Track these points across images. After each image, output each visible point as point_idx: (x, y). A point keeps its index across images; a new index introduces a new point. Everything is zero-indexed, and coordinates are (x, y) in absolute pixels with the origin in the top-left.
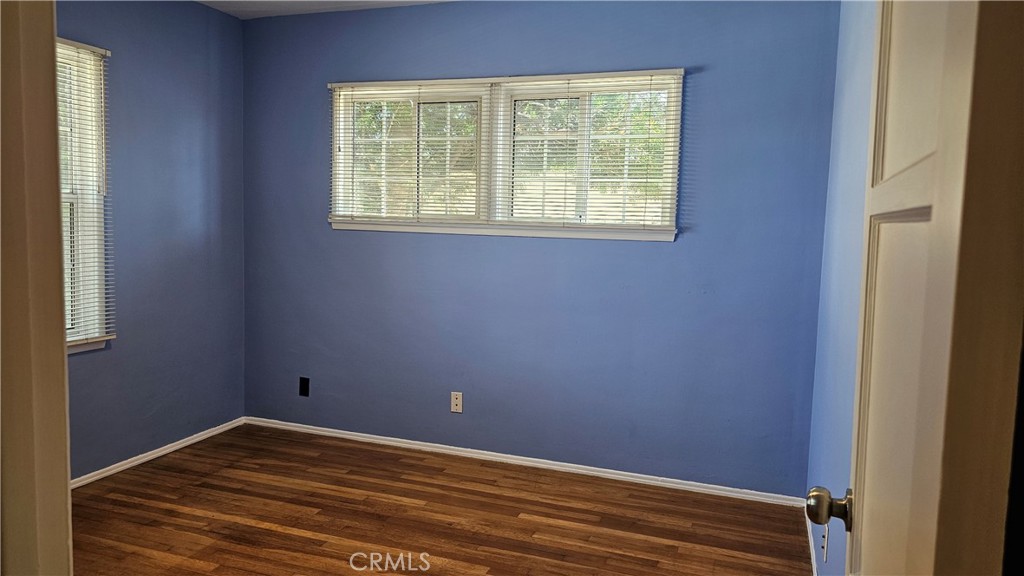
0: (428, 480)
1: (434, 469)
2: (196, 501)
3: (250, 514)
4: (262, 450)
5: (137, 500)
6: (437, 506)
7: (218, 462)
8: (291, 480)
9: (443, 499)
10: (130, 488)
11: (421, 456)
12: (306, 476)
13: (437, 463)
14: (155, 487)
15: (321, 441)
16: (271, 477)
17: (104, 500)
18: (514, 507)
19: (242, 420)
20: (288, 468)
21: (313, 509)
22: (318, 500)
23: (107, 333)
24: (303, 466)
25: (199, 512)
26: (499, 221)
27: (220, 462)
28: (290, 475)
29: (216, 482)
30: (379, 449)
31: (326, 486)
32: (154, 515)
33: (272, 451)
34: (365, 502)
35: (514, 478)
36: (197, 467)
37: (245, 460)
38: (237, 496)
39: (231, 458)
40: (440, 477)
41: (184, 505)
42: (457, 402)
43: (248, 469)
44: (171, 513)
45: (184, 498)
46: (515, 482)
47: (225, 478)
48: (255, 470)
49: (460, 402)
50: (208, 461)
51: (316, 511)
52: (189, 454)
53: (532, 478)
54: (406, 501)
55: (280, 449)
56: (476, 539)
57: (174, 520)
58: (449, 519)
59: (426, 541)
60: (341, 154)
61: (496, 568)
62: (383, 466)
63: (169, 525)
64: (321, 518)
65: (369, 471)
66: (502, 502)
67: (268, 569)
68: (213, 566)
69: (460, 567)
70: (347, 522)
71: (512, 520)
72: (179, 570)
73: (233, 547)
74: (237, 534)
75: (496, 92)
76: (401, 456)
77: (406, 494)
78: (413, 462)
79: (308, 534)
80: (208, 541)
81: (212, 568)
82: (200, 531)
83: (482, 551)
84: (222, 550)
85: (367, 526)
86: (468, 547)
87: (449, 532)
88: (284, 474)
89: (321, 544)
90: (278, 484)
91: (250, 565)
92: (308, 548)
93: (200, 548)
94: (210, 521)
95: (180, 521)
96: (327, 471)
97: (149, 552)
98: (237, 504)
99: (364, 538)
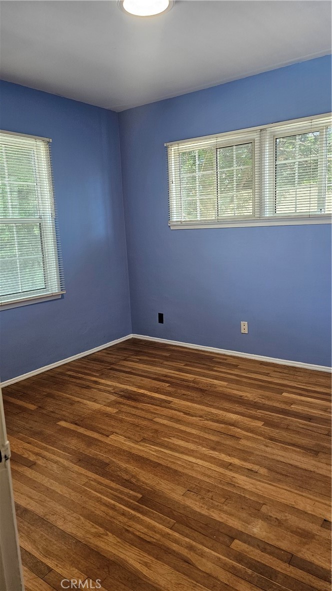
0: (229, 371)
1: (233, 365)
2: (108, 377)
3: (134, 385)
4: (141, 351)
5: (80, 375)
6: (234, 386)
7: (118, 357)
8: (155, 368)
9: (237, 382)
10: (77, 369)
11: (225, 357)
12: (163, 365)
13: (234, 362)
14: (88, 369)
15: (171, 347)
16: (145, 366)
17: (66, 375)
18: (280, 389)
19: (131, 336)
20: (154, 361)
21: (166, 384)
22: (169, 379)
23: (61, 290)
24: (161, 361)
25: (109, 383)
26: (267, 217)
27: (120, 357)
28: (155, 366)
29: (117, 368)
31: (173, 372)
32: (88, 383)
33: (146, 352)
34: (194, 382)
35: (280, 372)
36: (109, 359)
37: (132, 357)
38: (128, 375)
39: (125, 355)
40: (236, 370)
41: (102, 379)
42: (244, 327)
43: (133, 361)
44: (96, 382)
45: (103, 375)
46: (281, 374)
47: (122, 366)
48: (137, 362)
49: (246, 327)
50: (114, 356)
51: (168, 385)
52: (105, 353)
53: (291, 372)
54: (216, 382)
55: (150, 351)
56: (256, 406)
57: (97, 386)
58: (241, 393)
59: (227, 405)
60: (173, 185)
61: (268, 423)
62: (203, 362)
63: (95, 388)
64: (170, 389)
65: (196, 365)
66: (272, 386)
67: (143, 414)
68: (115, 411)
69: (246, 421)
70: (184, 392)
71: (278, 396)
72: (99, 412)
73: (125, 401)
74: (127, 395)
75: (264, 135)
76: (214, 357)
77: (216, 378)
78: (220, 361)
79: (163, 397)
80: (113, 398)
81: (115, 412)
82: (109, 392)
83: (259, 413)
84: (120, 403)
85: (194, 394)
86: (251, 410)
87: (240, 401)
88: (152, 365)
89: (170, 402)
90: (148, 370)
91: (134, 411)
92: (163, 405)
93: (109, 401)
94: (115, 388)
95: (100, 387)
96: (174, 364)
97: (85, 402)
98: (128, 379)
99: (192, 401)
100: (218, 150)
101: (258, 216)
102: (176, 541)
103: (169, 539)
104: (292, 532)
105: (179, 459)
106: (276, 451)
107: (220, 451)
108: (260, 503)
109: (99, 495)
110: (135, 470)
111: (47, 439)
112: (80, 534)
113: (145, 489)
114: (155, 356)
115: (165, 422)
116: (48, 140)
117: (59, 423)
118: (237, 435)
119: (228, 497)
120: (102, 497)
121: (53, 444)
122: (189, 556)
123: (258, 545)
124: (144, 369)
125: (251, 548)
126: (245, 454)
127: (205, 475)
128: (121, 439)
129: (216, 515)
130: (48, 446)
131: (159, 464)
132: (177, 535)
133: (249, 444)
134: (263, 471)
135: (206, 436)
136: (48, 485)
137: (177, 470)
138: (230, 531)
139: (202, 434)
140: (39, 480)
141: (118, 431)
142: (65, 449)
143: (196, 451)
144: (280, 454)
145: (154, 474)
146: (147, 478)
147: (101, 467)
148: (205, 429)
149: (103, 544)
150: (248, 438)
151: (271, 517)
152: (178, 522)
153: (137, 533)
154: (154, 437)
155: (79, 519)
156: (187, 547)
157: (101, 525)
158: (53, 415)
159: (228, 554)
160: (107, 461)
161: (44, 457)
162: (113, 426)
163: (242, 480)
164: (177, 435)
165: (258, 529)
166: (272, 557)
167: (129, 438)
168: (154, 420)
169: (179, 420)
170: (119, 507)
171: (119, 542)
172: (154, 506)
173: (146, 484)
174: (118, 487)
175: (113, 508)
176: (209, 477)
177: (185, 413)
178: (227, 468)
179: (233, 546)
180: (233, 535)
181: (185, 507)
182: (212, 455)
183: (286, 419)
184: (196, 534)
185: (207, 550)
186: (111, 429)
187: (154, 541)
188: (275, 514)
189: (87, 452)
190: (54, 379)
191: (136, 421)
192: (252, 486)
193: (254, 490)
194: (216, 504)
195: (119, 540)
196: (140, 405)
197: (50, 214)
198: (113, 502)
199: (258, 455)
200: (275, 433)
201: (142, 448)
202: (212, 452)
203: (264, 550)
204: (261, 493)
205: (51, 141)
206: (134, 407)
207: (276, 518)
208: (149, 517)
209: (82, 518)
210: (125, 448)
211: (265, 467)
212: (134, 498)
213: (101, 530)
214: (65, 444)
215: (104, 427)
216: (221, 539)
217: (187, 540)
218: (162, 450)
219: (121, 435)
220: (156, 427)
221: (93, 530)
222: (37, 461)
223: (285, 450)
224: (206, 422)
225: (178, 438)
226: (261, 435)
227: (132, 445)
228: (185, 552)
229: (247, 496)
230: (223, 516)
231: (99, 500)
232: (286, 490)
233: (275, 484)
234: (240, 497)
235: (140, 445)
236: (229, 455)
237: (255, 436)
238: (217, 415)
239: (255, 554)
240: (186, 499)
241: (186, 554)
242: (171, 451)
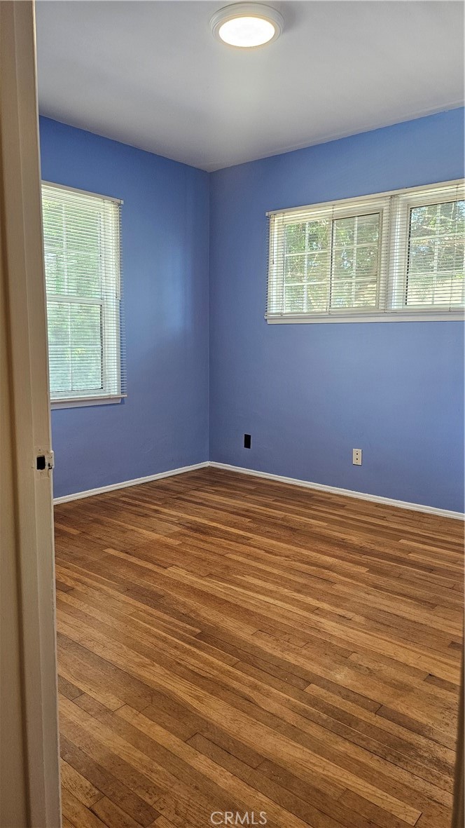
0: (331, 511)
1: (338, 505)
2: (172, 506)
3: (205, 517)
4: (218, 482)
5: (137, 502)
6: (336, 527)
7: (189, 486)
8: (234, 501)
9: (341, 524)
10: (134, 496)
11: (329, 496)
12: (244, 499)
13: (341, 501)
14: (149, 497)
15: (258, 480)
16: (222, 498)
17: (120, 501)
18: (397, 535)
19: (207, 464)
20: (234, 494)
21: (247, 519)
22: (251, 514)
23: (122, 393)
24: (244, 494)
25: (173, 513)
26: (393, 310)
27: (190, 487)
28: (234, 498)
29: (186, 498)
30: (298, 489)
31: (258, 507)
32: (146, 511)
33: (224, 483)
34: (283, 519)
35: (401, 517)
36: (176, 488)
37: (206, 487)
38: (197, 506)
39: (197, 485)
40: (341, 510)
41: (165, 508)
42: (357, 457)
43: (207, 492)
44: (156, 511)
45: (166, 504)
46: (401, 519)
47: (192, 496)
48: (212, 493)
49: (360, 456)
50: (184, 485)
53: (416, 518)
54: (312, 521)
55: (229, 483)
56: (361, 551)
57: (157, 515)
58: (343, 536)
59: (324, 547)
60: (274, 265)
61: (373, 569)
62: (299, 499)
63: (155, 518)
64: (251, 525)
65: (288, 501)
66: (388, 531)
67: (213, 548)
68: (178, 542)
69: (347, 566)
70: (268, 529)
71: (393, 543)
72: (157, 542)
73: (191, 533)
74: (195, 527)
75: (395, 202)
76: (313, 495)
77: (314, 517)
78: (322, 499)
79: (241, 533)
80: (176, 529)
81: (177, 544)
82: (173, 523)
83: (364, 558)
84: (185, 535)
85: (282, 533)
86: (354, 555)
87: (342, 544)
88: (231, 497)
89: (249, 539)
90: (224, 502)
91: (202, 545)
92: (240, 540)
93: (172, 532)
94: (180, 518)
95: (161, 516)
96: (260, 498)
97: (141, 530)
98: (198, 510)
99: (278, 539)
100: (335, 222)
101: (382, 308)
102: (237, 679)
103: (229, 676)
104: (385, 683)
105: (253, 598)
106: (377, 600)
107: (307, 594)
108: (349, 651)
109: (148, 626)
110: (195, 605)
111: (90, 566)
112: (121, 662)
113: (205, 625)
114: (235, 488)
115: (240, 559)
116: (118, 201)
117: (106, 551)
118: (331, 579)
119: (309, 641)
120: (152, 628)
121: (98, 571)
122: (251, 695)
123: (340, 692)
124: (220, 501)
125: (330, 694)
126: (339, 600)
127: (283, 617)
128: (182, 572)
129: (290, 658)
130: (90, 573)
131: (227, 601)
132: (239, 673)
133: (346, 589)
134: (358, 619)
135: (291, 577)
136: (87, 611)
137: (248, 610)
138: (306, 675)
139: (286, 575)
140: (76, 606)
141: (178, 564)
142: (110, 577)
143: (276, 592)
144: (383, 603)
145: (219, 611)
146: (209, 614)
147: (154, 599)
148: (290, 570)
149: (149, 674)
150: (344, 584)
151: (360, 665)
152: (242, 660)
153: (191, 667)
154: (226, 573)
155: (121, 648)
156: (250, 686)
157: (147, 656)
158: (99, 541)
159: (300, 698)
160: (162, 593)
161: (84, 583)
162: (173, 559)
163: (329, 625)
164: (254, 574)
165: (342, 676)
166: (355, 705)
167: (192, 572)
168: (226, 555)
169: (258, 558)
170: (172, 640)
171: (167, 674)
172: (215, 643)
173: (208, 620)
174: (172, 620)
175: (164, 640)
176: (288, 619)
177: (267, 552)
178: (313, 612)
179: (307, 690)
180: (309, 679)
181: (254, 647)
182: (296, 598)
183: (400, 568)
184: (262, 674)
185: (275, 691)
186: (170, 561)
187: (211, 676)
188: (366, 663)
189: (138, 582)
190: (105, 505)
191: (203, 555)
192: (342, 632)
193: (343, 637)
194: (294, 647)
195: (168, 672)
196: (210, 539)
197: (115, 295)
198: (164, 634)
199: (355, 602)
200: (381, 581)
201: (207, 584)
202: (295, 594)
203: (347, 697)
204: (352, 641)
205: (122, 202)
206: (202, 541)
207: (367, 668)
208: (208, 653)
209: (124, 647)
210: (185, 582)
211: (362, 615)
212: (192, 633)
213: (147, 661)
214: (111, 572)
215: (163, 559)
216: (294, 681)
217: (252, 679)
218: (232, 587)
219: (183, 568)
220: (228, 563)
221: (137, 660)
222: (75, 587)
223: (391, 599)
224: (293, 563)
225: (254, 576)
226: (363, 581)
227: (195, 579)
228: (247, 691)
229: (334, 643)
230: (299, 660)
231: (148, 632)
232: (385, 640)
233: (372, 633)
234: (325, 642)
235: (206, 581)
236: (318, 599)
237: (354, 582)
238: (308, 556)
239: (336, 701)
240: (255, 638)
241: (248, 693)
242: (244, 589)
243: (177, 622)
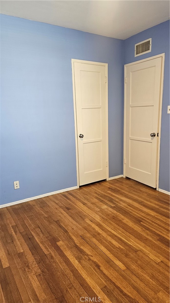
105: (119, 233)
110: (143, 234)
127: (111, 224)
129: (115, 212)
131: (130, 234)
132: (130, 210)
133: (79, 232)
134: (87, 220)
135: (97, 243)
137: (123, 228)
143: (108, 235)
145: (134, 230)
148: (94, 248)
154: (129, 251)
163: (98, 219)
164: (114, 248)
165: (105, 207)
167: (146, 256)
173: (138, 227)
176: (110, 223)
178: (100, 224)
181: (124, 216)
182: (102, 231)
184: (124, 210)
185: (122, 206)
194: (113, 214)
199: (81, 226)
201: (138, 245)
202: (101, 233)
203: (107, 203)
207: (97, 208)
210: (149, 248)
211: (84, 221)
216: (117, 207)
217: (127, 209)
219: (152, 259)
225: (114, 246)
227: (144, 249)
228: (129, 207)
229: (100, 214)
233: (87, 215)
234: (103, 214)
235: (139, 247)
236: (94, 229)
240: (123, 218)
242: (122, 239)
243: (149, 227)
